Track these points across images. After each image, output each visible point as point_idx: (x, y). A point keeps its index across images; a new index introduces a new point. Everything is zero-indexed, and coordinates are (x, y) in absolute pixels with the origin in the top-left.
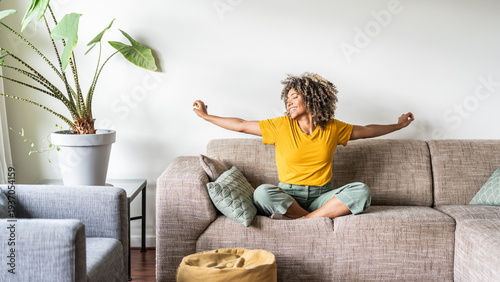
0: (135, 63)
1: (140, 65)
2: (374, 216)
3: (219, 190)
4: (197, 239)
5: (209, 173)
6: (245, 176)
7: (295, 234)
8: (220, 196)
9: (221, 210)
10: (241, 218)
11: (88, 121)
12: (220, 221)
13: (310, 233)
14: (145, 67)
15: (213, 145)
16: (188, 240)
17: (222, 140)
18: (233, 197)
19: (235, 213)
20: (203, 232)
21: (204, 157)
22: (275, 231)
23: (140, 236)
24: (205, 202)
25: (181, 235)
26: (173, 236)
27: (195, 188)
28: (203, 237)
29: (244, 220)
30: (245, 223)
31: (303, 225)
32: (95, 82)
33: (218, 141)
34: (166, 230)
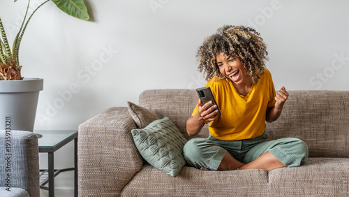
0: (68, 12)
1: (73, 14)
2: (312, 168)
3: (144, 138)
4: (121, 191)
5: (137, 120)
6: (177, 126)
7: (226, 186)
8: (145, 144)
9: (147, 159)
10: (168, 168)
11: (14, 68)
12: (146, 170)
13: (242, 184)
14: (78, 17)
15: (146, 95)
16: (111, 191)
17: (155, 91)
18: (159, 145)
19: (161, 162)
20: (128, 183)
21: (131, 105)
22: (204, 182)
23: (73, 188)
24: (130, 150)
25: (104, 186)
26: (95, 187)
27: (119, 135)
28: (128, 188)
29: (170, 170)
30: (172, 173)
31: (235, 176)
32: (23, 29)
33: (151, 91)
34: (87, 181)
